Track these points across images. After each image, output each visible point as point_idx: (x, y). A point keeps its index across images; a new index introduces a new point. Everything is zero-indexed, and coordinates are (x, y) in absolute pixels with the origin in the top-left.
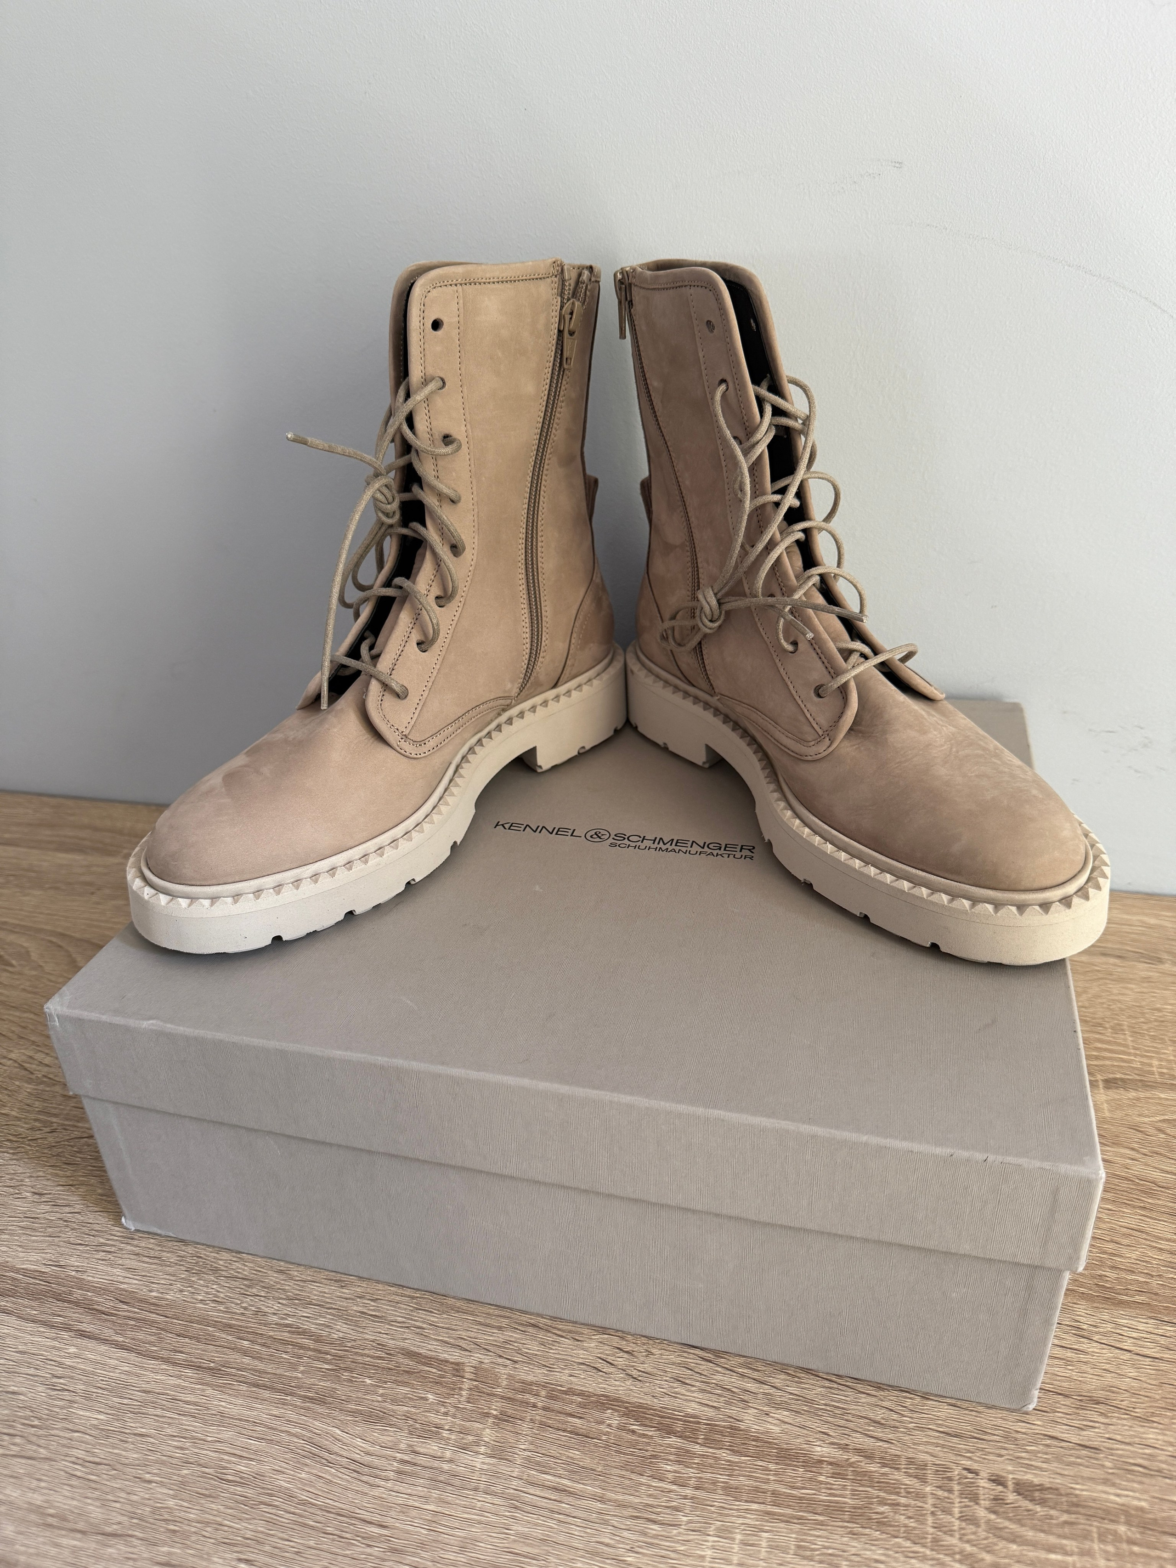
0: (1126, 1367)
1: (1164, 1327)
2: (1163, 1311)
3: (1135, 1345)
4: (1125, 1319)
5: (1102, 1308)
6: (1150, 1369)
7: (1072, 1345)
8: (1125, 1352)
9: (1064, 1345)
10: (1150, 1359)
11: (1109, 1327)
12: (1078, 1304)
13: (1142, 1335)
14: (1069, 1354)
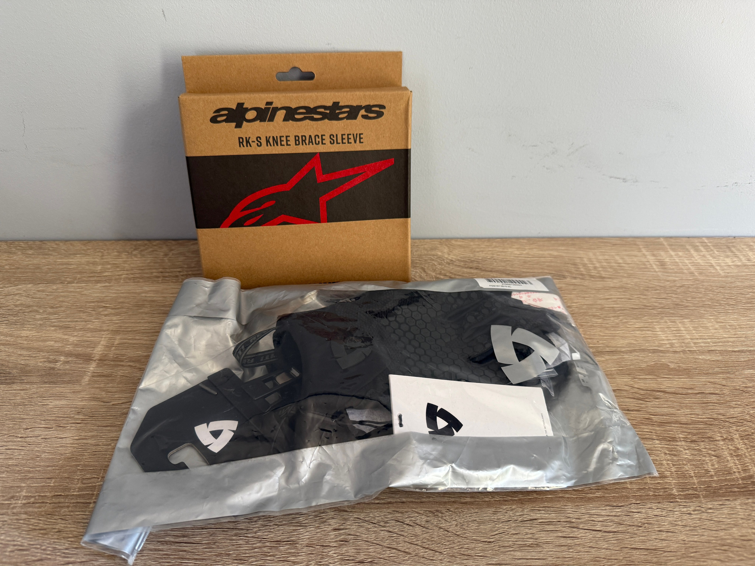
0: (601, 542)
1: (615, 510)
2: (612, 499)
3: (603, 526)
4: (594, 510)
5: (581, 505)
6: (614, 540)
7: (569, 534)
8: (598, 532)
9: (565, 536)
10: (612, 534)
11: (586, 517)
12: (567, 506)
13: (605, 518)
14: (569, 541)
